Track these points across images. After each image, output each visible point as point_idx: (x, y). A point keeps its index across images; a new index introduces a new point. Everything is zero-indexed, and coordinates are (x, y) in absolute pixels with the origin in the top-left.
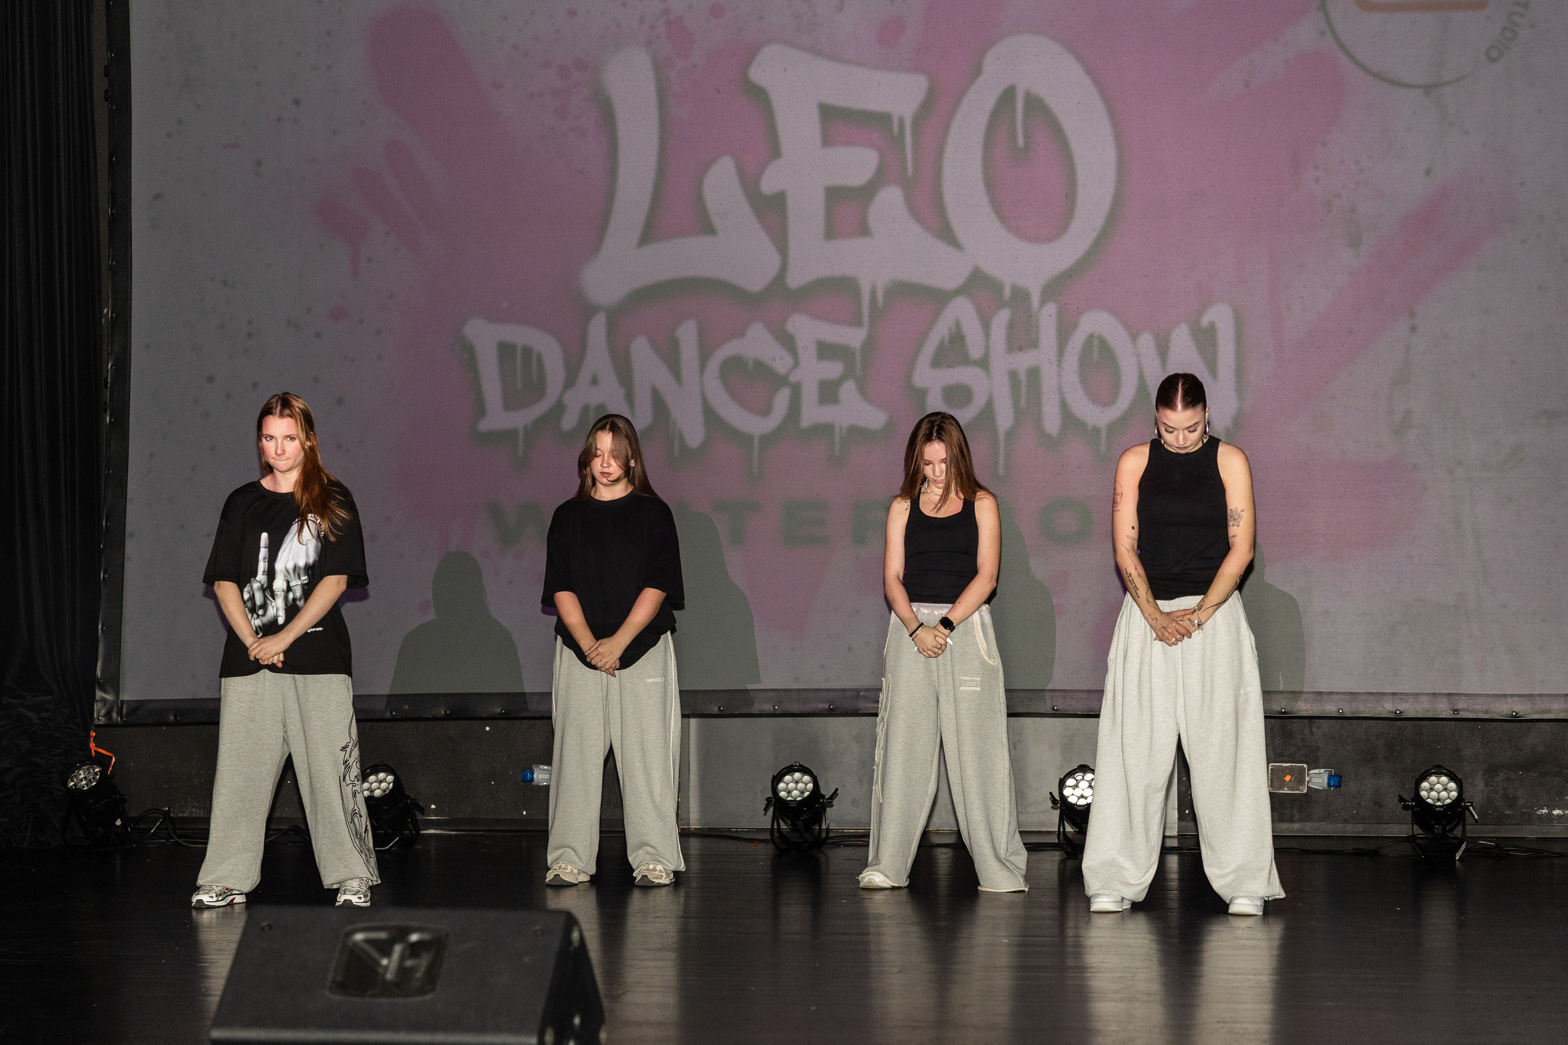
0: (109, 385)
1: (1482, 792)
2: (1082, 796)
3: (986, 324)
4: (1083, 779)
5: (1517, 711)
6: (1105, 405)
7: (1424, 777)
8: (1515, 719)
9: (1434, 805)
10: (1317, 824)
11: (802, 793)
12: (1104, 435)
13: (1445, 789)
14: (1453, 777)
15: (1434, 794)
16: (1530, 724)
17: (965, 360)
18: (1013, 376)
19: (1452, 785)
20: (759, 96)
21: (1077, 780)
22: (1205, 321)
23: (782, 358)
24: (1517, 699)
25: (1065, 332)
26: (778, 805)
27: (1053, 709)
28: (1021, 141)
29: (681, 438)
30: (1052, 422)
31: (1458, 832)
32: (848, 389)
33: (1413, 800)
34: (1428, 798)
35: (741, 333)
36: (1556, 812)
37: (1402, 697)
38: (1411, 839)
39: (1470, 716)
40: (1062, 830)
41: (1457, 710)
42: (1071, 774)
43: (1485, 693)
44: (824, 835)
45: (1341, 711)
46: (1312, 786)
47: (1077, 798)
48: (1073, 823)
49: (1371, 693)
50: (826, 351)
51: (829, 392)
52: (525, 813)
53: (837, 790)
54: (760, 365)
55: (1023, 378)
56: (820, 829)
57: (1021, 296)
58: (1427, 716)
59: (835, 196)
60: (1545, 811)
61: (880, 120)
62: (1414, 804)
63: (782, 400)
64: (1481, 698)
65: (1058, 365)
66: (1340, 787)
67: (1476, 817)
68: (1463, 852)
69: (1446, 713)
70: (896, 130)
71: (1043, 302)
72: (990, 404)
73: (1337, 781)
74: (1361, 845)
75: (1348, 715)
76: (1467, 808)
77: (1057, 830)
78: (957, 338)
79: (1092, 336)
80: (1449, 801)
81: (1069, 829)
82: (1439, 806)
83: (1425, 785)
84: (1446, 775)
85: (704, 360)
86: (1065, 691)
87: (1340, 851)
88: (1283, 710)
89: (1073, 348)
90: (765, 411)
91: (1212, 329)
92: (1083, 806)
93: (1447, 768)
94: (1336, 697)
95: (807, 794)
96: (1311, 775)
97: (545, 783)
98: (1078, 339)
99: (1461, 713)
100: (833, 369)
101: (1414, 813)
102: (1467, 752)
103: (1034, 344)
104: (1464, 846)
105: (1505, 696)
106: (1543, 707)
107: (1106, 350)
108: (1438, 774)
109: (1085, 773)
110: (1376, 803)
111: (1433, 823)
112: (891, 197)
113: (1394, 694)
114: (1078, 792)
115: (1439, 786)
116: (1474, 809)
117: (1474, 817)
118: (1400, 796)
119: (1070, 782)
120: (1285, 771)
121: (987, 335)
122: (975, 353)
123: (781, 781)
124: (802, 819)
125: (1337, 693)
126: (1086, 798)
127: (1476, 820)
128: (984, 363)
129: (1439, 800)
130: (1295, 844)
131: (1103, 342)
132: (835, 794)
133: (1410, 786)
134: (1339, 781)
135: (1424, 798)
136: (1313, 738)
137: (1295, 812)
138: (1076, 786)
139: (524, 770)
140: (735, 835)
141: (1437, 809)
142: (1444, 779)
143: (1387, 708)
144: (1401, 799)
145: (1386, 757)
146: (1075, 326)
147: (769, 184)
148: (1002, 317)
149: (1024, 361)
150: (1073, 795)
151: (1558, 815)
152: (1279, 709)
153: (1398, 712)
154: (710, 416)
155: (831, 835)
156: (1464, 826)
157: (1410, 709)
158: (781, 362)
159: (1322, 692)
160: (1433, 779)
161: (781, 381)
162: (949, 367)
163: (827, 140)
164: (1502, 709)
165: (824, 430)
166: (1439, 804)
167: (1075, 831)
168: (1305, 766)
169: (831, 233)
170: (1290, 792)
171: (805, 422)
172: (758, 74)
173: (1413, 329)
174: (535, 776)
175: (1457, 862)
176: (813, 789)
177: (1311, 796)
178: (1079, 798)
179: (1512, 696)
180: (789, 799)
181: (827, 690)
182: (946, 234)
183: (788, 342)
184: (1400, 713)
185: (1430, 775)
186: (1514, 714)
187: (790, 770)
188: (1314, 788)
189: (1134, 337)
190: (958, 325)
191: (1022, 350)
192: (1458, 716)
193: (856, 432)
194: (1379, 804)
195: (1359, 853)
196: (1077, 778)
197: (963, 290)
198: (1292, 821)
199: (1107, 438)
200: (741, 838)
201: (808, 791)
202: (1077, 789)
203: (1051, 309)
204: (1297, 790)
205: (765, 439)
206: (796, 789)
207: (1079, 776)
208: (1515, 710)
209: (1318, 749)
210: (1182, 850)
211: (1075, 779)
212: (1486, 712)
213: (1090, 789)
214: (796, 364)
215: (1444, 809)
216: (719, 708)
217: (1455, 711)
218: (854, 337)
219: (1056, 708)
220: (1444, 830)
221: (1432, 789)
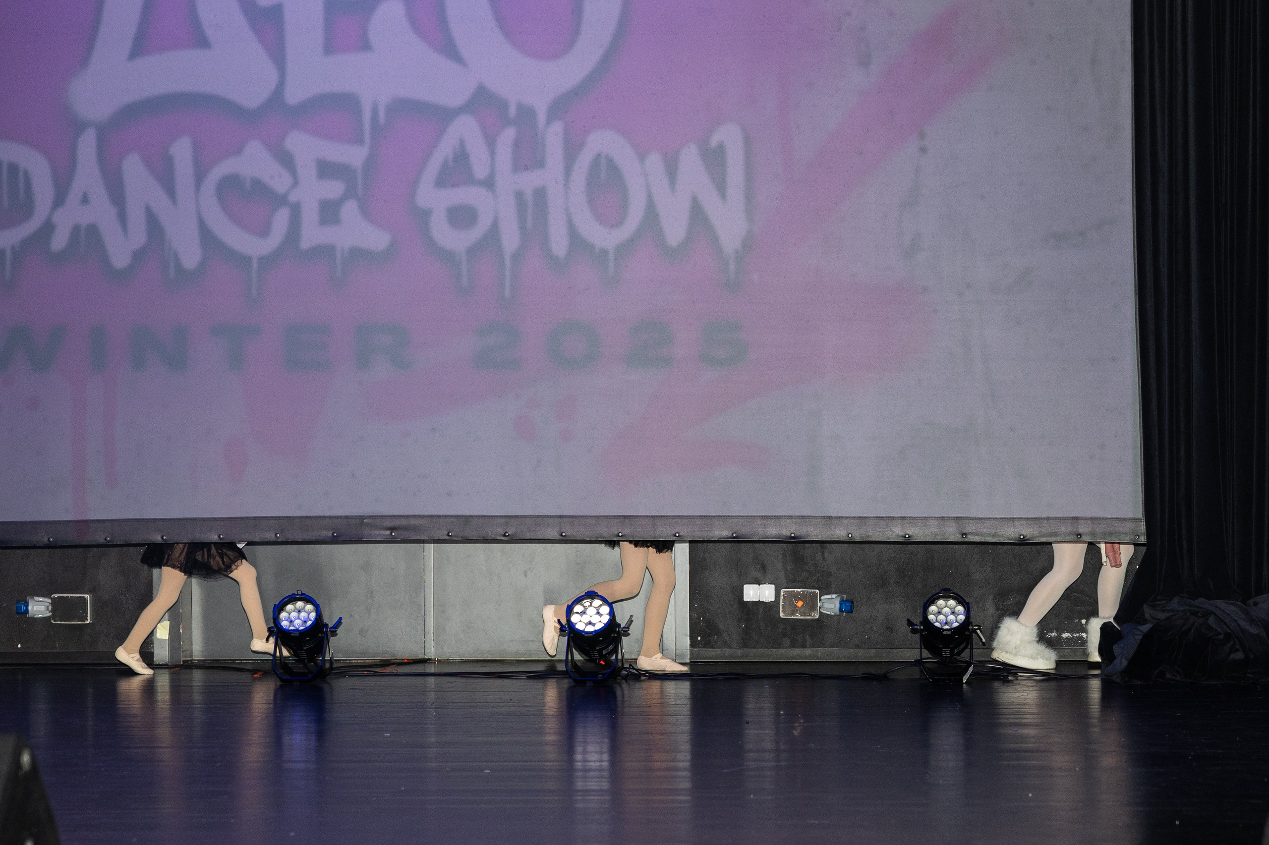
1: (993, 616)
2: (590, 623)
3: (491, 143)
4: (591, 605)
5: (1025, 534)
6: (612, 226)
7: (932, 601)
8: (1022, 542)
9: (942, 629)
10: (828, 650)
11: (305, 622)
12: (612, 256)
13: (953, 613)
14: (960, 601)
15: (941, 617)
16: (1039, 547)
17: (470, 180)
18: (519, 196)
19: (960, 609)
21: (584, 607)
22: (714, 141)
23: (280, 177)
24: (1024, 522)
25: (572, 150)
26: (280, 635)
27: (561, 535)
29: (177, 260)
30: (559, 244)
31: (965, 655)
32: (350, 209)
33: (921, 623)
34: (937, 621)
35: (238, 151)
36: (1065, 635)
37: (911, 521)
38: (919, 662)
39: (977, 539)
40: (570, 658)
41: (965, 534)
42: (578, 601)
43: (994, 517)
44: (328, 665)
45: (850, 536)
46: (824, 612)
47: (585, 625)
48: (582, 651)
49: (880, 517)
50: (326, 170)
51: (329, 212)
52: (19, 646)
53: (341, 618)
54: (258, 185)
55: (530, 198)
56: (324, 660)
57: (526, 114)
58: (936, 540)
59: (334, 10)
60: (1054, 634)
62: (922, 627)
63: (281, 220)
64: (989, 522)
65: (565, 185)
66: (852, 612)
67: (984, 640)
68: (970, 675)
69: (955, 537)
71: (550, 120)
72: (495, 226)
73: (848, 606)
74: (872, 670)
75: (858, 539)
76: (975, 631)
77: (565, 658)
78: (462, 157)
79: (599, 155)
80: (956, 625)
81: (578, 657)
82: (947, 630)
83: (933, 608)
84: (954, 598)
85: (199, 178)
86: (573, 517)
87: (850, 676)
88: (793, 535)
89: (580, 168)
90: (264, 232)
91: (721, 148)
92: (591, 632)
93: (955, 591)
94: (846, 522)
95: (309, 623)
96: (823, 601)
97: (40, 616)
98: (584, 160)
99: (969, 536)
100: (334, 189)
101: (922, 636)
102: (977, 576)
103: (540, 164)
104: (971, 669)
105: (1013, 519)
106: (1050, 530)
107: (613, 168)
108: (946, 598)
109: (593, 599)
110: (887, 628)
111: (941, 646)
112: (391, 12)
113: (903, 518)
114: (586, 618)
115: (946, 610)
116: (981, 632)
117: (981, 640)
118: (908, 620)
119: (578, 608)
120: (796, 596)
121: (492, 152)
122: (480, 171)
123: (283, 610)
124: (305, 648)
125: (847, 518)
126: (594, 625)
127: (983, 643)
128: (489, 183)
129: (946, 623)
130: (808, 670)
131: (610, 162)
132: (339, 623)
133: (920, 611)
134: (851, 606)
135: (932, 622)
136: (825, 564)
137: (808, 637)
138: (584, 613)
139: (18, 602)
140: (238, 666)
141: (945, 633)
142: (952, 602)
143: (896, 532)
144: (910, 623)
145: (898, 582)
146: (582, 145)
148: (508, 135)
149: (529, 181)
150: (581, 621)
151: (1067, 638)
152: (788, 534)
153: (907, 536)
154: (207, 236)
155: (335, 665)
156: (972, 649)
157: (918, 533)
158: (279, 181)
159: (831, 516)
160: (941, 602)
161: (281, 200)
162: (453, 186)
164: (1010, 533)
165: (325, 251)
166: (946, 627)
167: (585, 660)
168: (817, 591)
169: (330, 47)
170: (802, 618)
171: (305, 243)
173: (923, 150)
174: (30, 608)
175: (964, 685)
176: (316, 619)
177: (823, 622)
178: (587, 625)
179: (1020, 519)
180: (292, 628)
181: (330, 517)
182: (450, 50)
183: (287, 161)
184: (909, 537)
185: (938, 598)
186: (1022, 537)
187: (292, 599)
188: (826, 614)
189: (642, 157)
190: (462, 143)
191: (528, 169)
192: (966, 540)
193: (357, 254)
194: (890, 629)
195: (869, 678)
196: (585, 605)
197: (469, 107)
198: (804, 646)
199: (615, 259)
200: (245, 669)
201: (311, 620)
202: (584, 616)
203: (557, 127)
204: (809, 616)
205: (266, 262)
206: (299, 618)
207: (586, 603)
208: (1022, 533)
209: (830, 574)
210: (692, 676)
211: (583, 605)
212: (994, 536)
213: (598, 616)
214: (296, 183)
215: (952, 632)
216: (219, 537)
217: (963, 535)
218: (355, 156)
219: (564, 534)
220: (952, 653)
221: (940, 613)
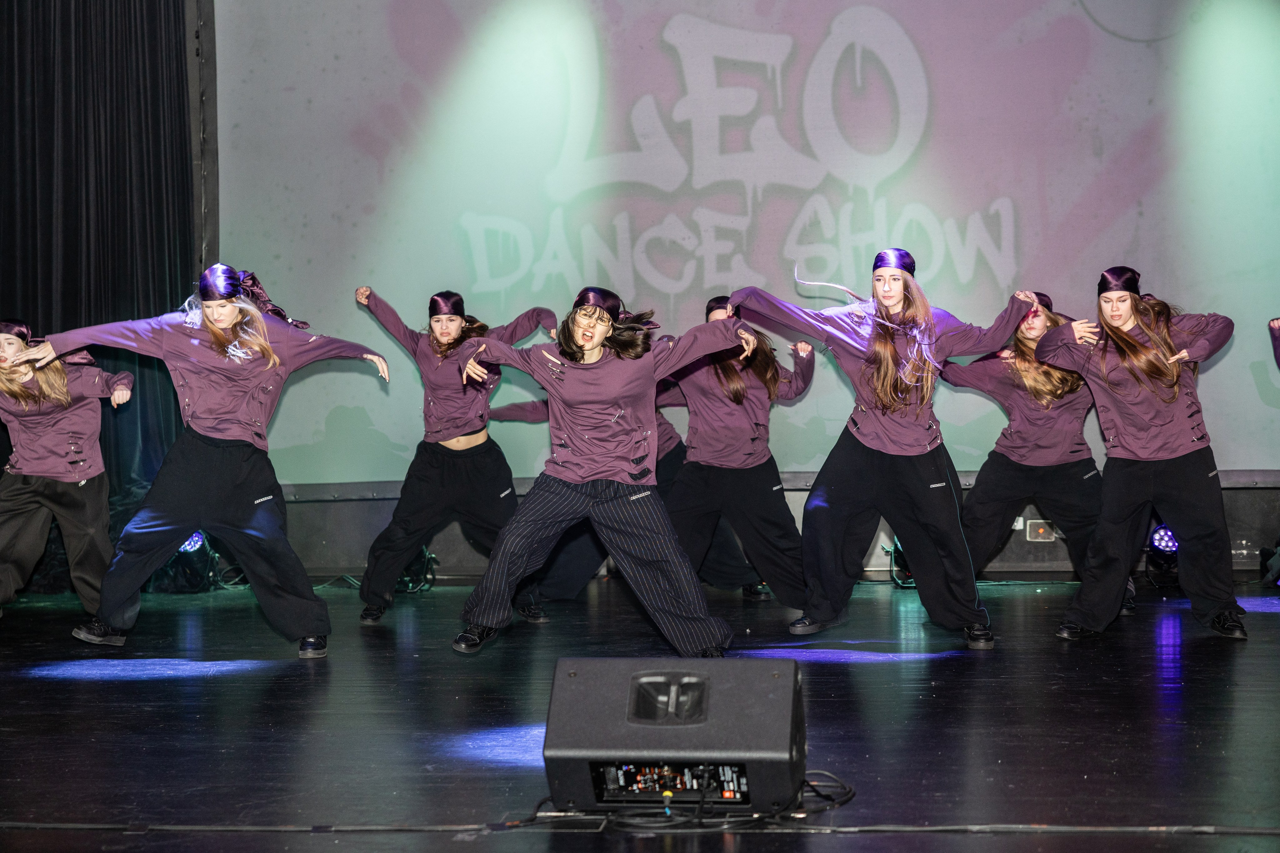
0: (203, 261)
3: (835, 213)
7: (1156, 531)
9: (1163, 552)
15: (1163, 543)
17: (821, 239)
18: (855, 250)
20: (671, 51)
22: (992, 211)
23: (689, 238)
25: (892, 218)
28: (859, 82)
32: (738, 261)
34: (1160, 546)
35: (660, 222)
40: (893, 570)
50: (722, 233)
51: (723, 263)
54: (674, 245)
55: (863, 252)
57: (860, 193)
59: (726, 123)
61: (759, 68)
62: (1150, 549)
63: (690, 269)
70: (769, 74)
71: (877, 196)
72: (839, 271)
77: (889, 570)
78: (815, 223)
79: (912, 221)
82: (1167, 553)
83: (1157, 536)
85: (634, 239)
89: (898, 230)
90: (679, 277)
91: (997, 215)
98: (901, 224)
100: (727, 247)
103: (869, 227)
107: (921, 229)
112: (766, 124)
115: (1166, 538)
120: (1039, 526)
121: (837, 220)
122: (829, 233)
128: (834, 241)
129: (1166, 548)
131: (919, 226)
135: (1157, 546)
137: (1046, 554)
146: (899, 214)
147: (680, 114)
148: (848, 209)
149: (862, 239)
154: (639, 281)
158: (688, 242)
160: (1162, 531)
161: (690, 255)
162: (808, 244)
163: (720, 84)
166: (1166, 551)
169: (724, 149)
170: (1043, 540)
171: (708, 284)
172: (671, 36)
173: (1140, 213)
177: (1057, 544)
182: (806, 149)
183: (694, 228)
185: (1160, 529)
189: (941, 222)
190: (816, 214)
191: (861, 231)
197: (819, 189)
198: (1050, 562)
203: (882, 202)
204: (1050, 539)
205: (679, 296)
214: (700, 243)
218: (741, 223)
221: (1161, 540)
